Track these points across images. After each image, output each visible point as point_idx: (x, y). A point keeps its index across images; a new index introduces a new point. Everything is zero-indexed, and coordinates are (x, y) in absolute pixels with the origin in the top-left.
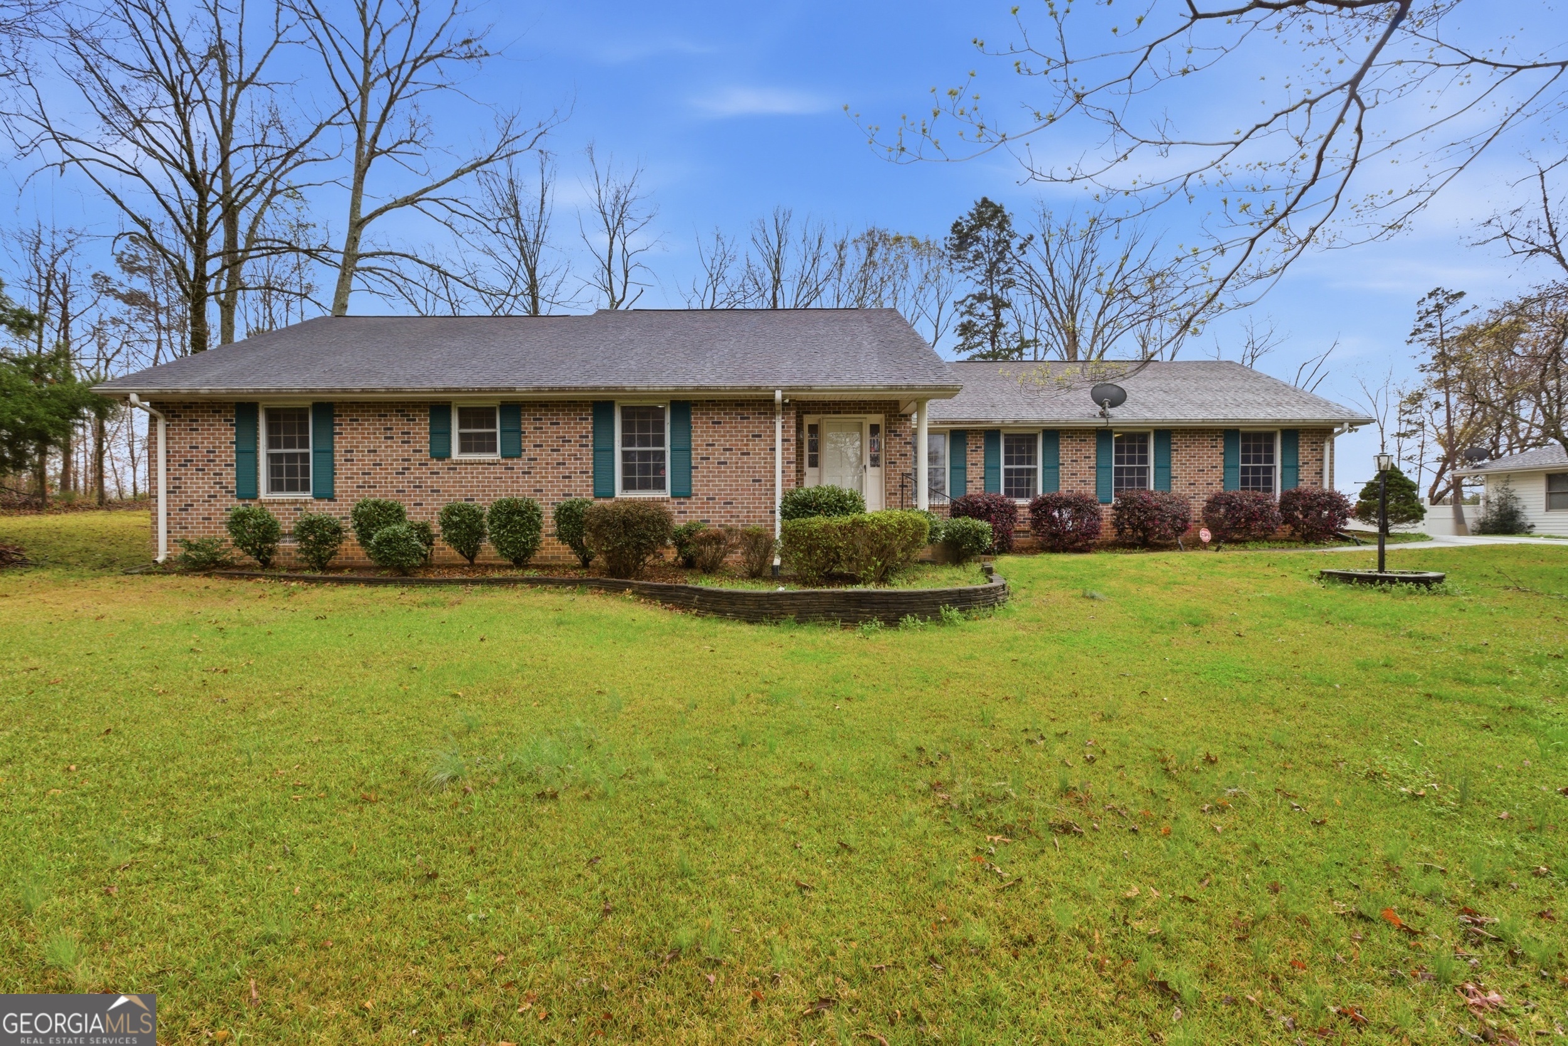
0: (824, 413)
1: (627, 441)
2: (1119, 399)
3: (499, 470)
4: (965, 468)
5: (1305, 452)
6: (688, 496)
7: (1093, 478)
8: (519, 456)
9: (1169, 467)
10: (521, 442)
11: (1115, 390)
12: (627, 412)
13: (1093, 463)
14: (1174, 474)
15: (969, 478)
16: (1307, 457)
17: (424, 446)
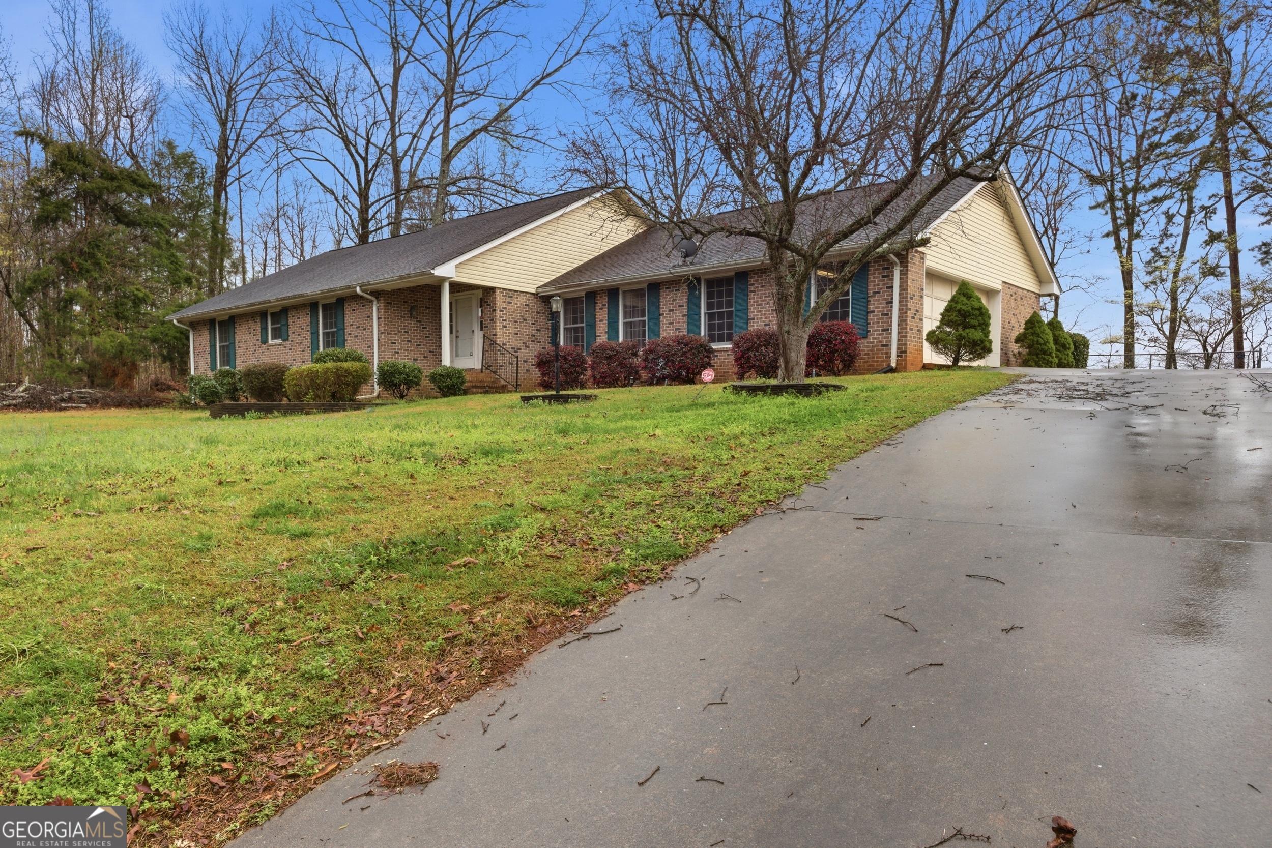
1: (325, 326)
2: (690, 248)
3: (281, 348)
4: (596, 325)
5: (875, 280)
7: (685, 326)
8: (288, 340)
9: (747, 310)
10: (288, 331)
12: (325, 307)
13: (685, 312)
14: (751, 315)
15: (598, 333)
16: (878, 285)
17: (259, 337)
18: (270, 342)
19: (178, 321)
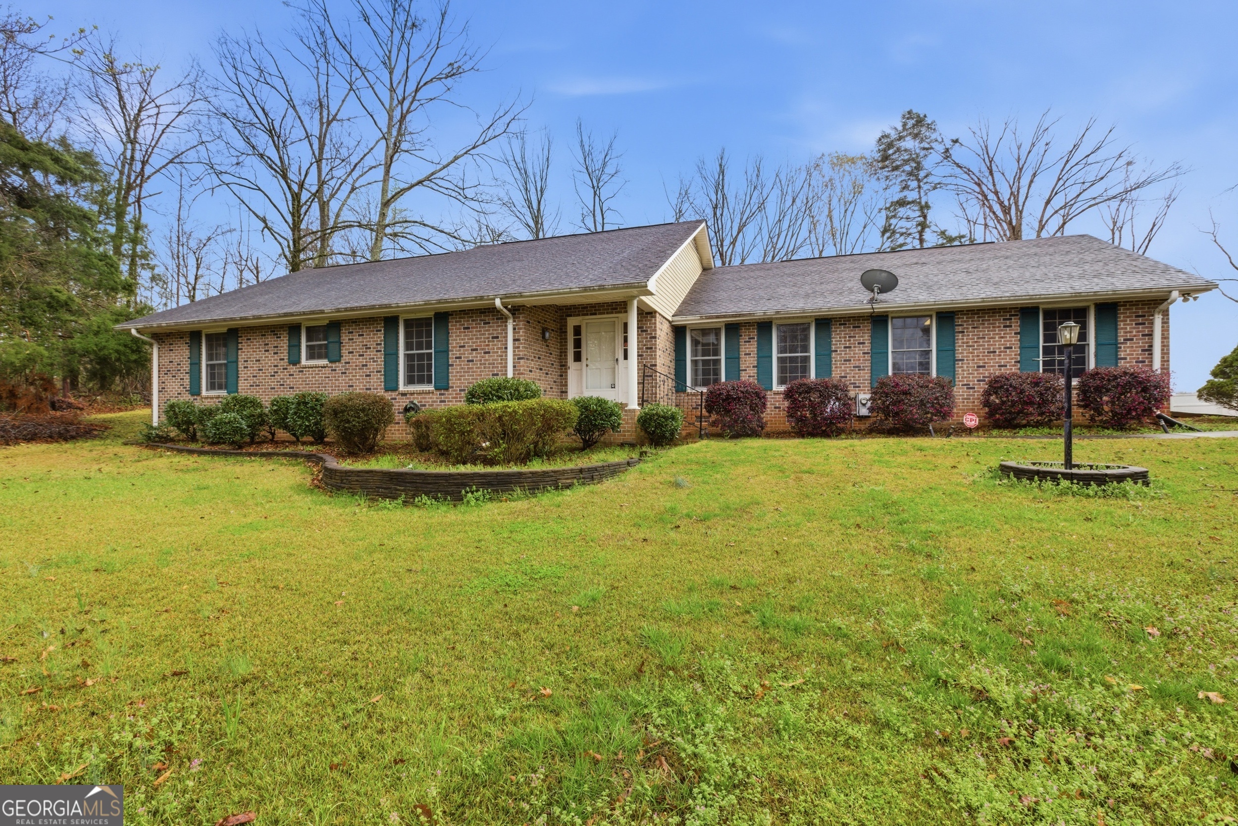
0: (583, 315)
1: (408, 346)
2: (889, 283)
3: (327, 371)
4: (739, 358)
5: (1126, 327)
6: (447, 389)
7: (868, 364)
8: (339, 361)
9: (954, 350)
10: (340, 350)
11: (884, 275)
12: (408, 324)
13: (867, 349)
15: (743, 367)
16: (1130, 332)
17: (285, 355)
18: (304, 362)
19: (138, 331)
